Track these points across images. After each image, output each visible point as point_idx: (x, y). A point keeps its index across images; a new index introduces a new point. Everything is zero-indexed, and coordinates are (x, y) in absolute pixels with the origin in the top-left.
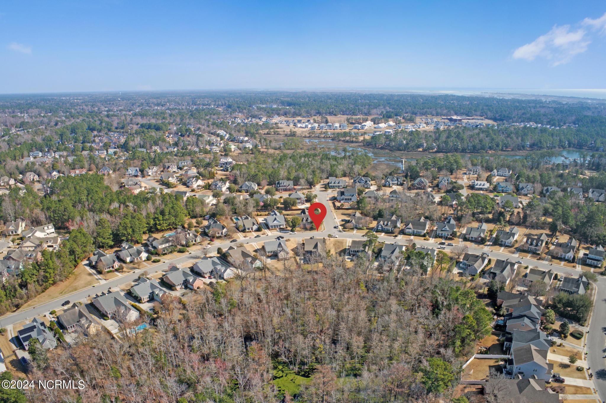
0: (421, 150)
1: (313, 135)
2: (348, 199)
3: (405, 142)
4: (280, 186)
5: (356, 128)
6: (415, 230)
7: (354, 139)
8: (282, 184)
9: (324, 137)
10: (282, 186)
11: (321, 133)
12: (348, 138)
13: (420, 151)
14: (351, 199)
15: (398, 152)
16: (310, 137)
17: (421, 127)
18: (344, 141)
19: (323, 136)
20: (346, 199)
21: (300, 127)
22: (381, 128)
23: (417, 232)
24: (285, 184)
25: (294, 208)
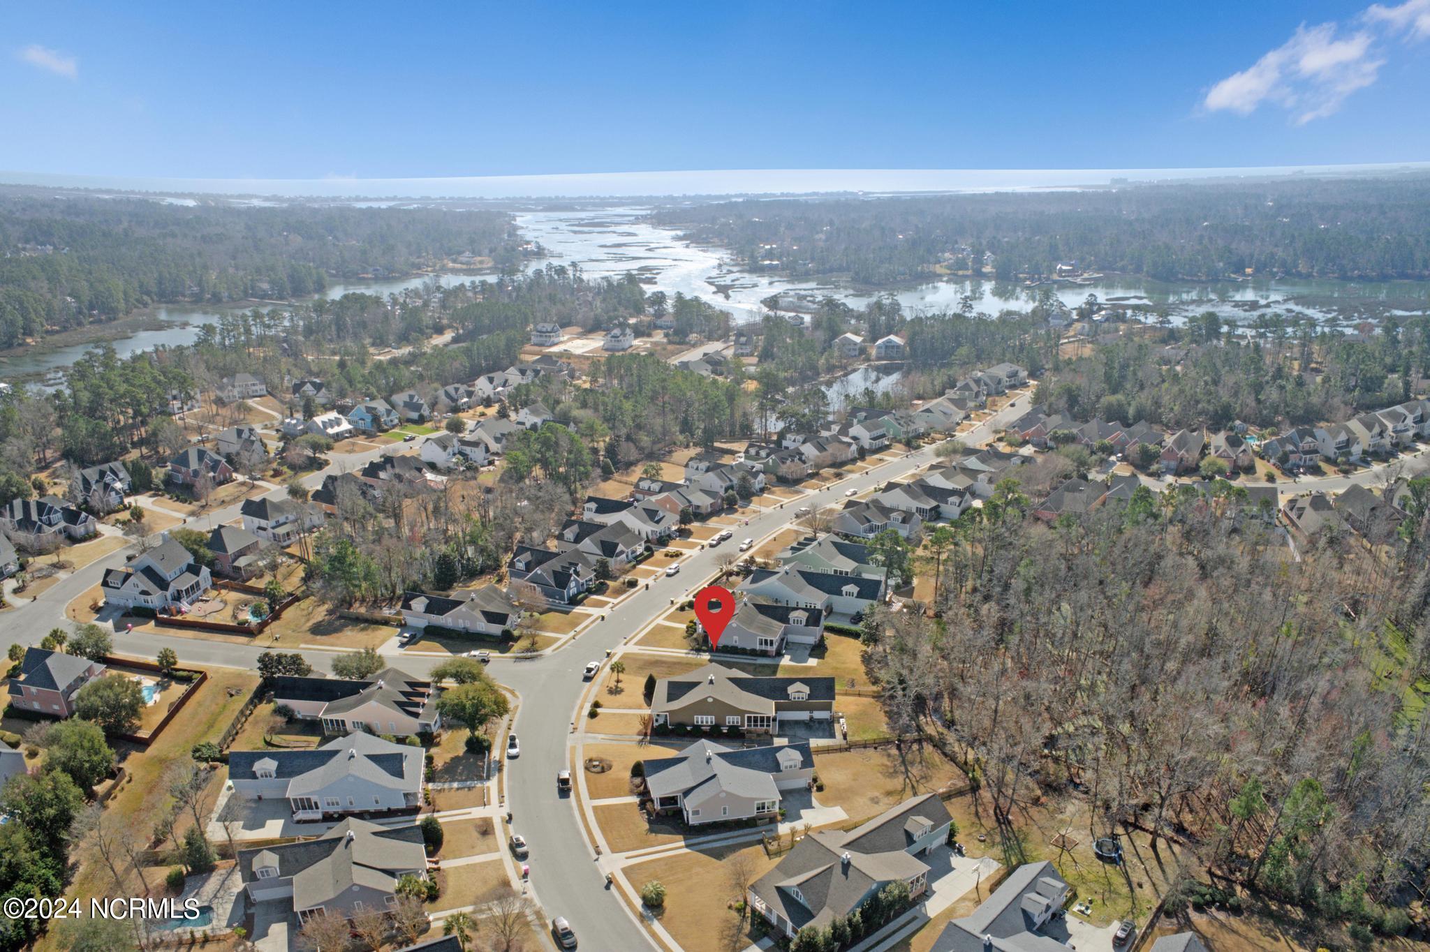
14: (197, 585)
20: (188, 592)
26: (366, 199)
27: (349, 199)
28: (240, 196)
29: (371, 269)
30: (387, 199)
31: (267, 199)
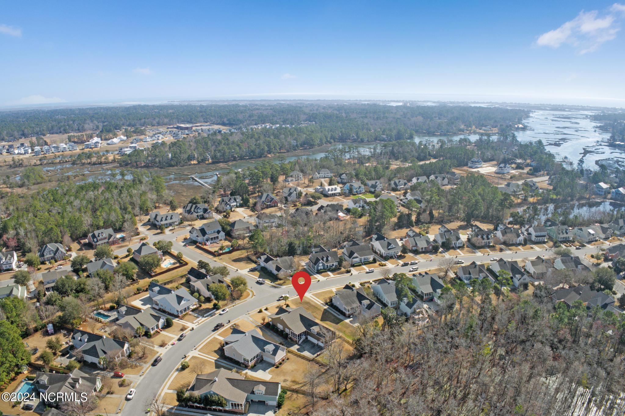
0: (195, 162)
1: (45, 162)
2: (215, 238)
3: (170, 155)
4: (97, 241)
5: (87, 147)
6: (363, 258)
7: (103, 160)
8: (101, 237)
9: (60, 163)
10: (101, 239)
11: (55, 158)
12: (94, 159)
13: (194, 164)
14: (217, 237)
15: (171, 168)
16: (41, 164)
17: (160, 138)
18: (89, 163)
19: (58, 160)
20: (212, 239)
21: (18, 154)
22: (115, 144)
23: (365, 259)
24: (104, 235)
25: (158, 270)
26: (478, 103)
27: (469, 103)
28: (424, 101)
29: (440, 131)
30: (487, 103)
31: (434, 102)
